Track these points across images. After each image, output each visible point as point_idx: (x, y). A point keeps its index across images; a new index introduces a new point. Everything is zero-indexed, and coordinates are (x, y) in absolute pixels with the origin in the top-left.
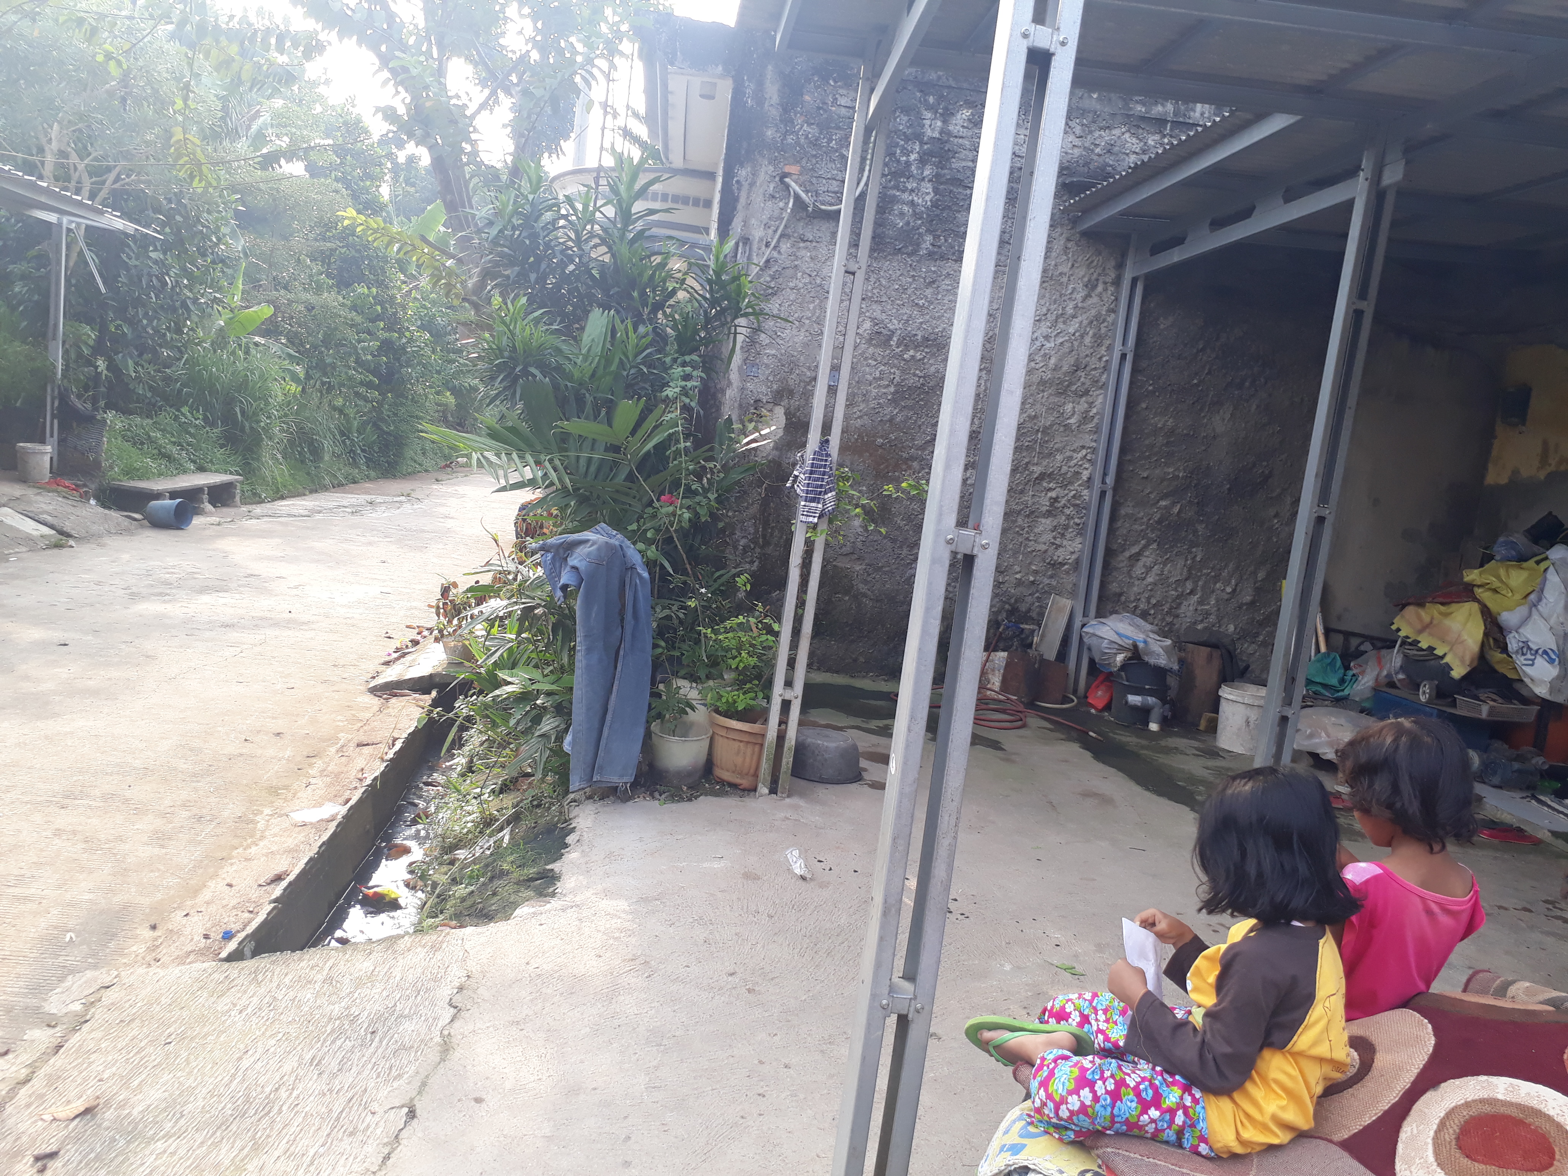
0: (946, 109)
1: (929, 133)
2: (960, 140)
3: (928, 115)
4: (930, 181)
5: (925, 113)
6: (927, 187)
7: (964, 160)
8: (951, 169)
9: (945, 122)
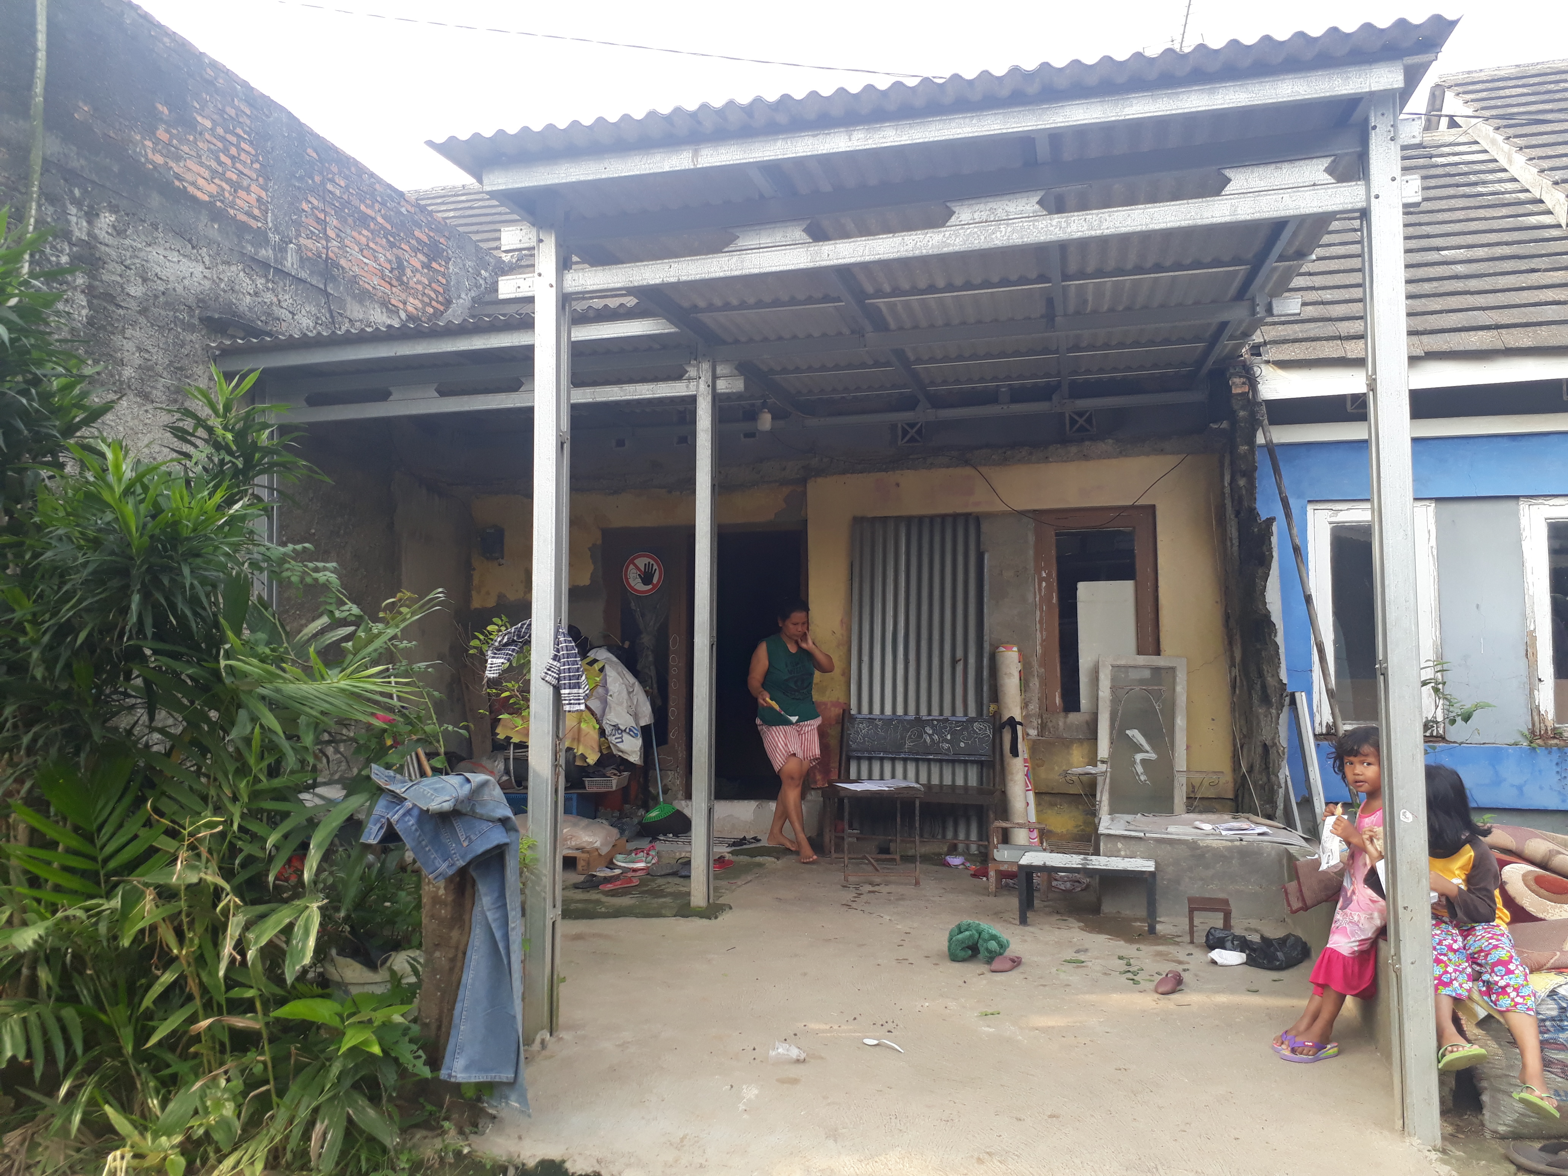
0: (91, 207)
1: (77, 233)
2: (107, 249)
3: (73, 210)
4: (83, 292)
5: (69, 206)
6: (82, 300)
7: (113, 273)
8: (102, 281)
9: (89, 222)
